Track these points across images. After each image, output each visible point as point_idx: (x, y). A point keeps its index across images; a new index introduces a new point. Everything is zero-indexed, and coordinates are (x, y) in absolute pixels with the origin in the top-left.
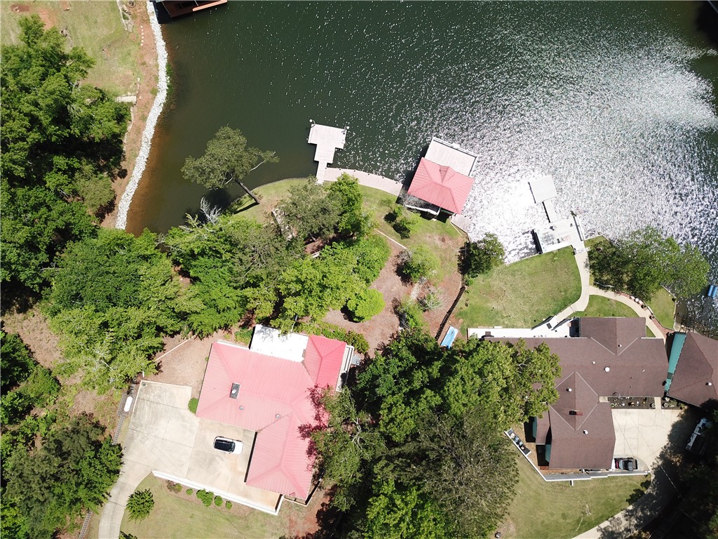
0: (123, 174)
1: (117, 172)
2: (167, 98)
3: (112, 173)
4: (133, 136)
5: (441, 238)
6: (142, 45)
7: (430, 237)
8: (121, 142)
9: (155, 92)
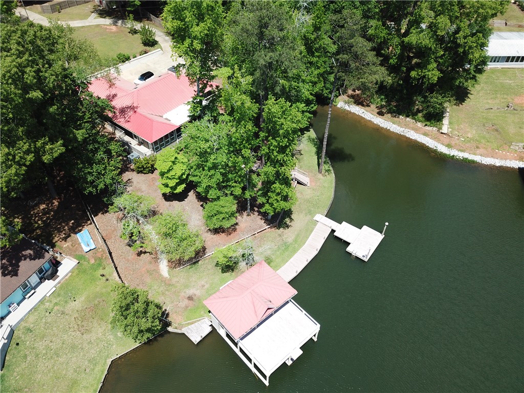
0: (381, 114)
1: (383, 111)
2: (441, 153)
3: (383, 107)
4: (412, 126)
5: (195, 298)
6: (497, 151)
7: (203, 286)
8: (408, 116)
9: (449, 146)
